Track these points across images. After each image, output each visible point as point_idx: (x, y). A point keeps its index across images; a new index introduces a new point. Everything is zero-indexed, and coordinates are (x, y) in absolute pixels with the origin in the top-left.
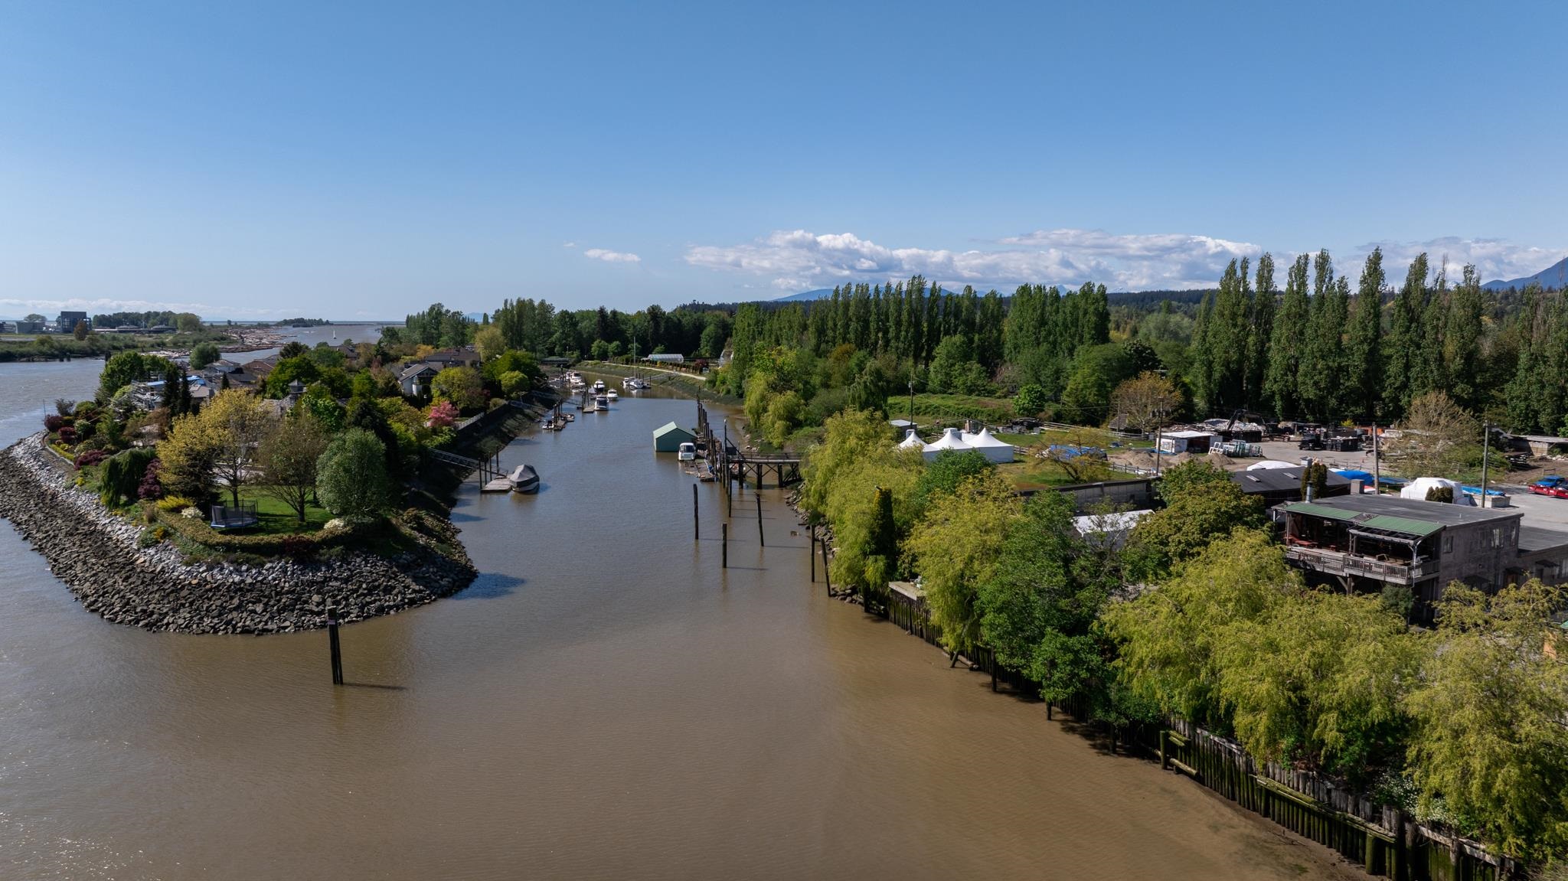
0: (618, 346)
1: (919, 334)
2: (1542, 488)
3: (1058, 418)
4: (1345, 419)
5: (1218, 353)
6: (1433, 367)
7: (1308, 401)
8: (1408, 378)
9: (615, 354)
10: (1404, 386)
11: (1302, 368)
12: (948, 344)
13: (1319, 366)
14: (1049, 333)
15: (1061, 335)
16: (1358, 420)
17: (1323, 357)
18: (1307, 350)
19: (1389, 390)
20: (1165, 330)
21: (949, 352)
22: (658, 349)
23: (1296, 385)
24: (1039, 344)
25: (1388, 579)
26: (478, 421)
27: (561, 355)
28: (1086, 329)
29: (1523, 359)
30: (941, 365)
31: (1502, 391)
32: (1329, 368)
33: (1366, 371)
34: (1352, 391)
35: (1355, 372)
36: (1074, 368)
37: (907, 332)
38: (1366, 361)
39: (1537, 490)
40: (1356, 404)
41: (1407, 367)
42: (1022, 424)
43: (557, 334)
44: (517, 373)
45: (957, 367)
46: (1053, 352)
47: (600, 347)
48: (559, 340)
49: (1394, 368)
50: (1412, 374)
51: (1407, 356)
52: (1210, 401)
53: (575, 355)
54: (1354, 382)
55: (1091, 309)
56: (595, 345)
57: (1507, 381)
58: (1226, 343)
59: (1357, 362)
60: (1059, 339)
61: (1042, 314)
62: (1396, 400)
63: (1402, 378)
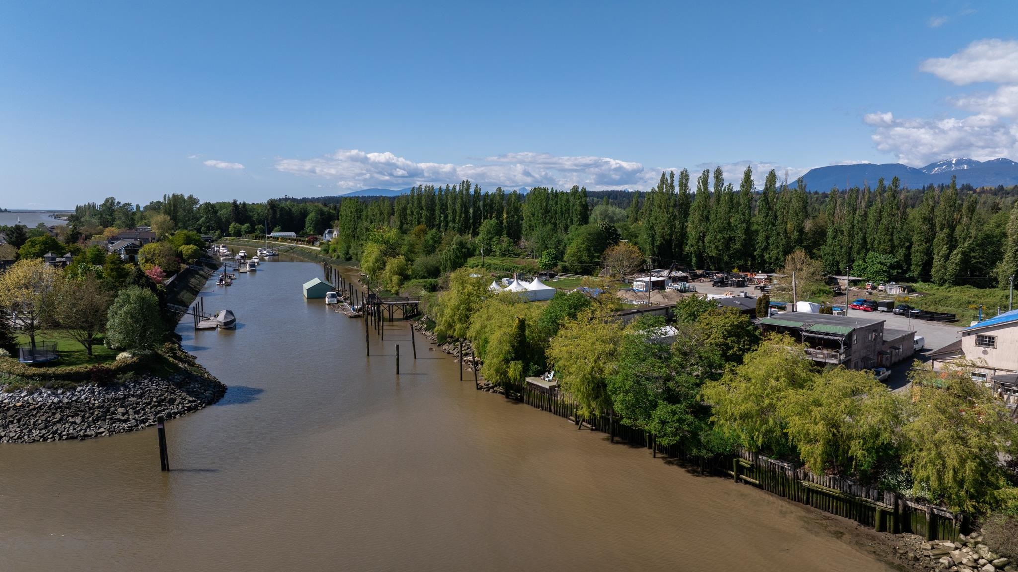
0: (248, 227)
1: (467, 218)
2: (856, 306)
3: (565, 270)
4: (733, 267)
5: (657, 229)
6: (783, 237)
7: (712, 257)
8: (768, 243)
9: (246, 232)
10: (767, 248)
11: (708, 238)
12: (486, 225)
13: (718, 237)
14: (552, 217)
15: (559, 219)
16: (740, 269)
17: (720, 232)
18: (711, 228)
19: (758, 250)
20: (606, 216)
21: (488, 229)
22: (276, 228)
23: (704, 248)
24: (545, 224)
25: (827, 361)
26: (175, 280)
27: (206, 233)
28: (574, 215)
29: (830, 232)
30: (483, 238)
31: (819, 250)
32: (724, 237)
33: (745, 239)
34: (738, 251)
35: (739, 240)
36: (569, 239)
37: (460, 216)
38: (745, 233)
39: (854, 307)
40: (739, 259)
41: (768, 237)
42: (546, 275)
43: (203, 219)
44: (191, 246)
45: (494, 239)
46: (554, 229)
47: (235, 228)
48: (204, 222)
49: (761, 237)
50: (771, 241)
51: (767, 230)
53: (217, 233)
54: (738, 246)
55: (577, 202)
56: (232, 225)
57: (822, 245)
58: (663, 223)
59: (740, 234)
60: (558, 222)
61: (547, 206)
62: (762, 256)
63: (765, 243)
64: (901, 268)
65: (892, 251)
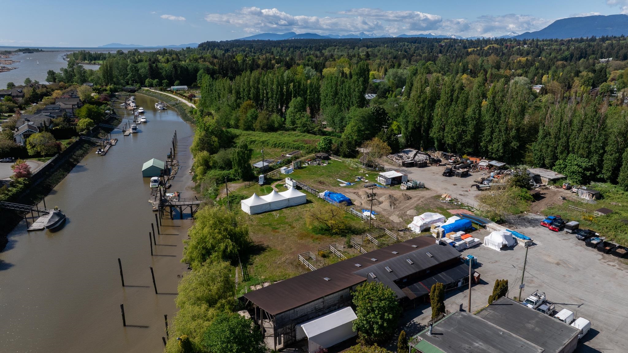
0: (157, 81)
1: (282, 96)
2: (546, 224)
3: (338, 152)
4: (464, 153)
5: (410, 119)
6: (503, 134)
7: (448, 144)
8: (492, 138)
9: (156, 86)
10: (490, 141)
11: (447, 129)
12: (294, 102)
13: (454, 130)
14: (339, 99)
15: (344, 100)
16: (469, 154)
17: (456, 125)
18: (449, 122)
19: (483, 142)
21: (295, 105)
22: (177, 82)
23: (443, 136)
24: (334, 104)
26: (51, 162)
27: (132, 85)
28: (354, 98)
29: (541, 133)
30: (291, 112)
31: (531, 145)
32: (458, 130)
33: (474, 133)
34: (468, 141)
35: (469, 134)
36: (349, 118)
37: (276, 95)
38: (475, 128)
39: (544, 225)
40: (469, 147)
41: (492, 132)
42: (320, 157)
43: (130, 75)
44: (87, 119)
45: (298, 115)
46: (340, 110)
47: (149, 82)
48: (131, 78)
49: (487, 132)
50: (494, 136)
51: (492, 127)
52: (407, 141)
53: (138, 86)
54: (469, 137)
55: (357, 90)
56: (147, 81)
57: (533, 141)
58: (415, 114)
59: (470, 129)
60: (344, 102)
61: (336, 89)
62: (486, 147)
63: (489, 137)
64: (594, 170)
65: (589, 155)
